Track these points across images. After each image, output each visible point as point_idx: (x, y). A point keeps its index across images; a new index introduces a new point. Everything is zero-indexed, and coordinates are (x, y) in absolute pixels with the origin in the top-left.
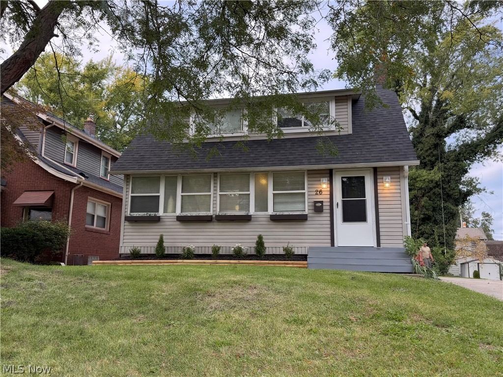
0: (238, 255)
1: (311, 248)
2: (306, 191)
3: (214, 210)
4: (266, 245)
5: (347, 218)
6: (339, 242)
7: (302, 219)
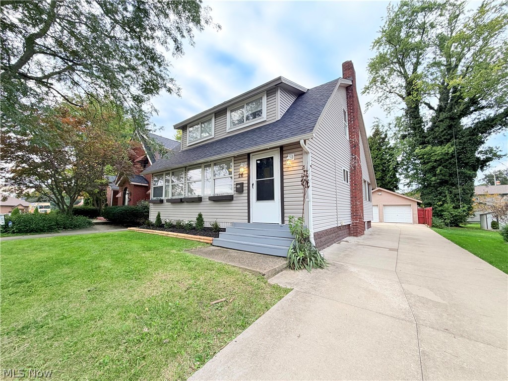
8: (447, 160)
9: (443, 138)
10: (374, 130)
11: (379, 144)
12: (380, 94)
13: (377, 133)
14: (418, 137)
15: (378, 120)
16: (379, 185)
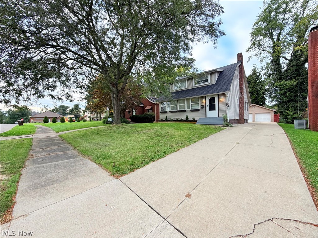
0: (182, 120)
1: (200, 118)
2: (199, 103)
6: (208, 116)
7: (198, 110)
8: (293, 88)
9: (292, 76)
10: (253, 71)
11: (256, 79)
12: (257, 51)
13: (254, 73)
14: (278, 76)
15: (255, 65)
16: (254, 102)
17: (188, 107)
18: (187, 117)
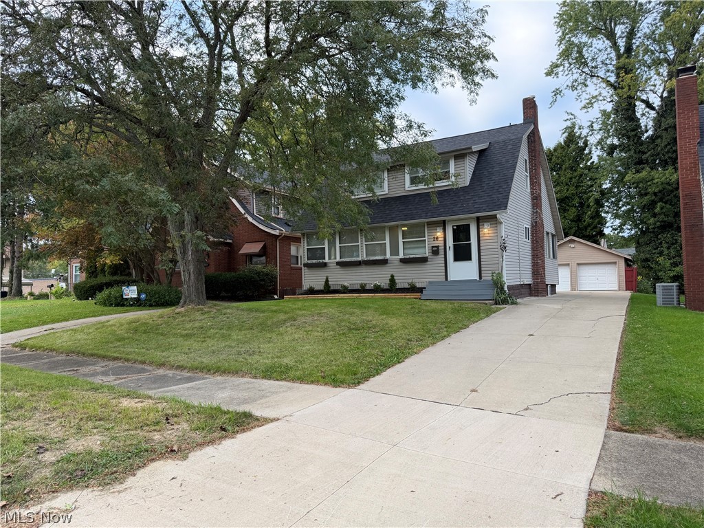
0: (377, 289)
1: (430, 283)
2: (426, 238)
3: (363, 256)
4: (397, 281)
5: (456, 259)
6: (451, 278)
7: (424, 260)
10: (566, 134)
11: (575, 158)
12: (576, 76)
13: (571, 138)
14: (632, 152)
15: (573, 117)
16: (573, 230)
17: (395, 251)
18: (392, 280)
